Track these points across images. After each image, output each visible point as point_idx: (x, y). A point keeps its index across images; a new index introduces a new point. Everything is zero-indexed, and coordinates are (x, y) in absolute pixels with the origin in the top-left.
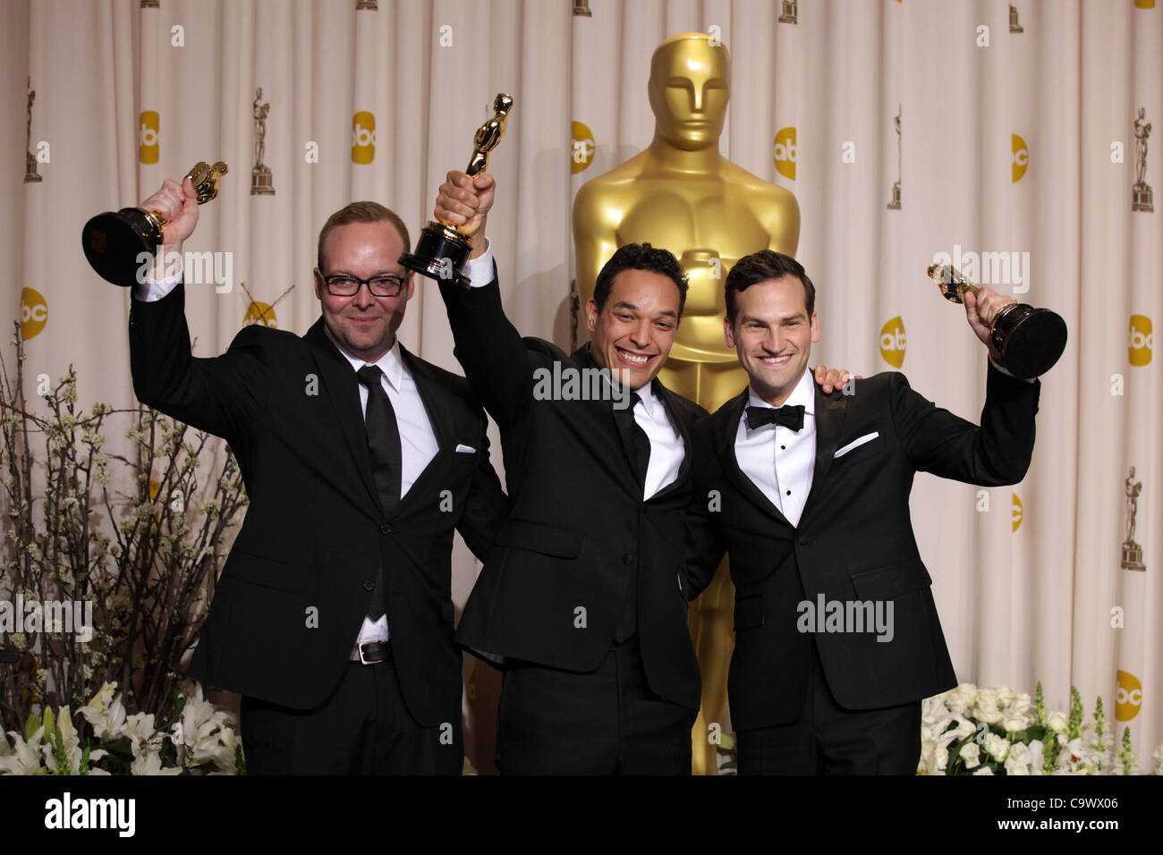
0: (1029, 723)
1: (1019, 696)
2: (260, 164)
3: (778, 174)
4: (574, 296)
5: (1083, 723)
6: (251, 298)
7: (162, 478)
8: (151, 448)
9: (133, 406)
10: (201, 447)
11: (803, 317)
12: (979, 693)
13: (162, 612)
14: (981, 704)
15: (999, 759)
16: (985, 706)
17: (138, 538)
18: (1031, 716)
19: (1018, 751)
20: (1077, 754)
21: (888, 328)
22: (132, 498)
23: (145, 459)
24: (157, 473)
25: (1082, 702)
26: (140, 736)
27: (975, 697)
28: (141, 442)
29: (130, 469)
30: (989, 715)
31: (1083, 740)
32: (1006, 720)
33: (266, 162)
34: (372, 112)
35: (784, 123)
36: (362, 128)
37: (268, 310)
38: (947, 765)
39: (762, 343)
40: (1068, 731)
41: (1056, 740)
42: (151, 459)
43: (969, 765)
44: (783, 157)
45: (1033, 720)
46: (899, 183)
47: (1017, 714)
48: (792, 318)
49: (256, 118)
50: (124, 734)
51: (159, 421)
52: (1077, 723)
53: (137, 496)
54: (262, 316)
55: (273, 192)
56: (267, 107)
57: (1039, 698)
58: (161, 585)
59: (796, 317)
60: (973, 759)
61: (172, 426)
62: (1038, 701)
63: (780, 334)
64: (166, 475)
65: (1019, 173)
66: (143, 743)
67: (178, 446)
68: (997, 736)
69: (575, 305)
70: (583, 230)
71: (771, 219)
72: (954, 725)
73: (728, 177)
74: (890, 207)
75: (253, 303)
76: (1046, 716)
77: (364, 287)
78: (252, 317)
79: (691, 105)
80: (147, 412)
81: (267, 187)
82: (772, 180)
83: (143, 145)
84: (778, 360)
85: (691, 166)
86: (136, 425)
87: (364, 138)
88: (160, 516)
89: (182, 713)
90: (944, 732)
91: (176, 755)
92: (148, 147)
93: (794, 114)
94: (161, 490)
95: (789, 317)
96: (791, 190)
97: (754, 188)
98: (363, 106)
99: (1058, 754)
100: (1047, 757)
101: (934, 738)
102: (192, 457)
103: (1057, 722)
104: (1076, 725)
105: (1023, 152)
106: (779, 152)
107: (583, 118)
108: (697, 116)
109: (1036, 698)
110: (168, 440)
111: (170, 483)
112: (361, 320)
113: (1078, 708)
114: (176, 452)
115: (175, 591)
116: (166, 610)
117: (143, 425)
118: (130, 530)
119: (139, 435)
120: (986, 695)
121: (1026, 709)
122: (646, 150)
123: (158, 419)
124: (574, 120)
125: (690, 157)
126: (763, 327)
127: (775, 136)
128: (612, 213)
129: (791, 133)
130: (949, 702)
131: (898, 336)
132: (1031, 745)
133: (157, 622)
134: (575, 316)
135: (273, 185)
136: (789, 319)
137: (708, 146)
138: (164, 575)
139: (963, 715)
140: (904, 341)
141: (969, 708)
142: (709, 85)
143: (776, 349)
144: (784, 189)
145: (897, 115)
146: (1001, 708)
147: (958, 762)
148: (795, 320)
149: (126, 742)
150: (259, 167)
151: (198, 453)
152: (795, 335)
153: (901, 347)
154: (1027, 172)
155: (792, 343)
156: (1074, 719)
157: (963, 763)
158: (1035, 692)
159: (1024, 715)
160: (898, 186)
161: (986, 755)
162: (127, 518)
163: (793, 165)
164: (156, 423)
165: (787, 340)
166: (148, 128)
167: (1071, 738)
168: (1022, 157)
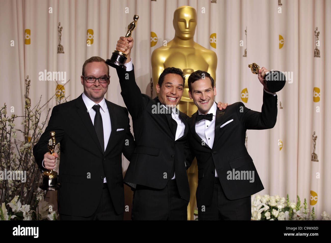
0: (285, 206)
1: (282, 198)
2: (60, 44)
3: (211, 47)
4: (152, 83)
5: (300, 206)
6: (57, 83)
7: (32, 136)
8: (29, 127)
9: (23, 115)
10: (43, 127)
11: (211, 89)
12: (270, 197)
13: (32, 175)
14: (271, 201)
15: (276, 216)
16: (272, 201)
17: (25, 153)
18: (285, 204)
19: (281, 214)
20: (299, 215)
21: (243, 92)
22: (23, 142)
23: (27, 131)
24: (30, 135)
25: (300, 200)
26: (26, 211)
27: (269, 198)
28: (26, 126)
29: (22, 134)
30: (273, 204)
31: (300, 211)
32: (278, 205)
33: (62, 44)
34: (92, 29)
35: (213, 32)
36: (90, 34)
37: (62, 87)
38: (261, 218)
39: (200, 98)
40: (296, 208)
41: (293, 211)
42: (28, 131)
43: (267, 218)
44: (212, 42)
45: (286, 205)
46: (246, 49)
47: (281, 203)
48: (208, 89)
49: (59, 31)
50: (21, 211)
51: (31, 119)
52: (299, 206)
53: (25, 141)
54: (61, 89)
55: (64, 53)
56: (62, 28)
57: (288, 199)
58: (32, 167)
59: (209, 89)
60: (268, 216)
61: (35, 121)
62: (287, 200)
63: (205, 94)
64: (33, 135)
65: (281, 46)
66: (27, 213)
67: (36, 127)
68: (275, 210)
69: (152, 85)
70: (154, 64)
71: (209, 60)
72: (263, 207)
73: (196, 48)
74: (244, 56)
75: (58, 85)
76: (290, 204)
77: (97, 80)
78: (58, 89)
79: (186, 27)
80: (27, 117)
81: (62, 51)
82: (209, 49)
83: (26, 39)
84: (205, 102)
85: (185, 44)
86: (24, 121)
87: (90, 37)
88: (31, 147)
89: (38, 204)
90: (260, 209)
91: (36, 217)
92: (27, 40)
93: (216, 29)
94: (31, 140)
95: (207, 89)
96: (215, 51)
97: (204, 51)
98: (90, 28)
99: (293, 215)
100: (290, 216)
101: (257, 211)
102: (40, 130)
103: (293, 206)
104: (298, 207)
105: (282, 40)
106: (211, 40)
107: (154, 31)
108: (187, 30)
109: (287, 199)
110: (34, 125)
111: (34, 137)
112: (96, 90)
113: (299, 202)
114: (36, 128)
115: (36, 169)
116: (33, 175)
117: (26, 121)
118: (22, 151)
119: (25, 124)
120: (272, 198)
121: (284, 202)
122: (172, 40)
123: (30, 119)
124: (152, 31)
125: (185, 42)
126: (200, 93)
127: (210, 35)
128: (163, 58)
129: (215, 35)
130: (262, 200)
131: (246, 94)
132: (285, 212)
133: (31, 178)
134: (152, 88)
135: (64, 51)
136: (207, 90)
137: (190, 39)
138: (32, 164)
139: (266, 204)
140: (248, 95)
141: (267, 202)
142: (191, 21)
143: (204, 99)
144: (213, 51)
145: (246, 29)
146: (277, 202)
147: (264, 217)
148: (209, 90)
149: (22, 213)
150: (59, 45)
151: (42, 129)
152: (209, 94)
153: (247, 97)
154: (283, 46)
155: (209, 97)
156: (298, 205)
157: (266, 218)
158: (287, 197)
159: (283, 204)
160: (246, 50)
161: (272, 215)
162: (22, 148)
163: (215, 44)
164: (30, 120)
165: (207, 96)
166: (27, 34)
167: (297, 210)
168: (282, 42)
